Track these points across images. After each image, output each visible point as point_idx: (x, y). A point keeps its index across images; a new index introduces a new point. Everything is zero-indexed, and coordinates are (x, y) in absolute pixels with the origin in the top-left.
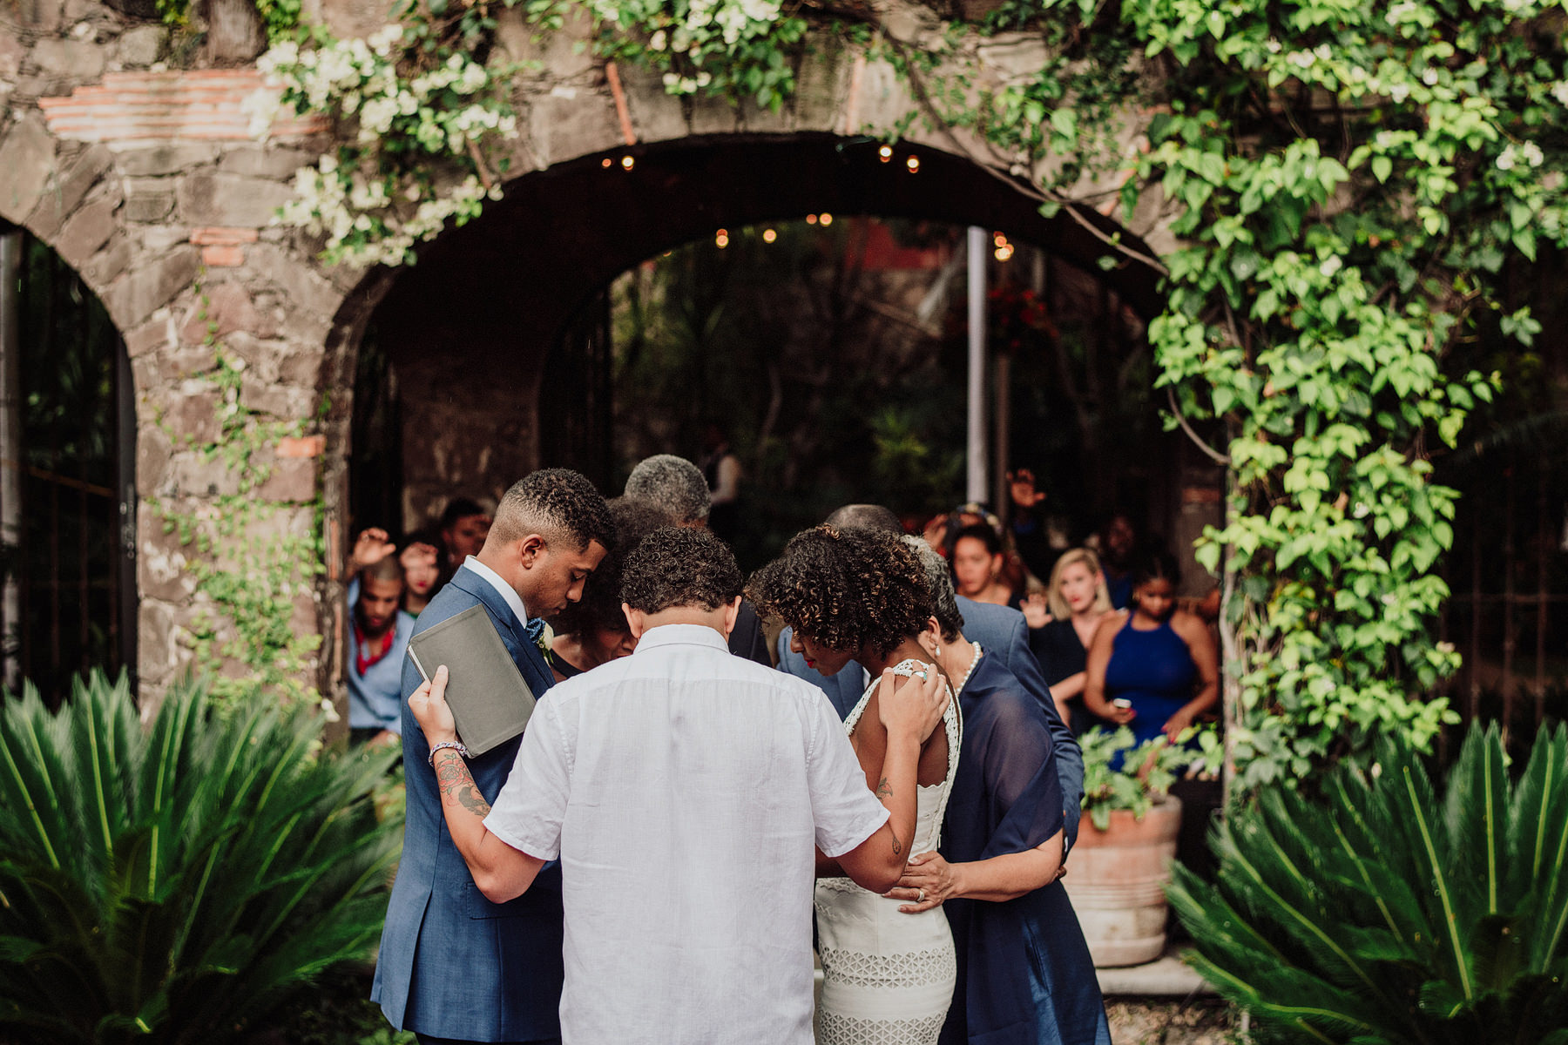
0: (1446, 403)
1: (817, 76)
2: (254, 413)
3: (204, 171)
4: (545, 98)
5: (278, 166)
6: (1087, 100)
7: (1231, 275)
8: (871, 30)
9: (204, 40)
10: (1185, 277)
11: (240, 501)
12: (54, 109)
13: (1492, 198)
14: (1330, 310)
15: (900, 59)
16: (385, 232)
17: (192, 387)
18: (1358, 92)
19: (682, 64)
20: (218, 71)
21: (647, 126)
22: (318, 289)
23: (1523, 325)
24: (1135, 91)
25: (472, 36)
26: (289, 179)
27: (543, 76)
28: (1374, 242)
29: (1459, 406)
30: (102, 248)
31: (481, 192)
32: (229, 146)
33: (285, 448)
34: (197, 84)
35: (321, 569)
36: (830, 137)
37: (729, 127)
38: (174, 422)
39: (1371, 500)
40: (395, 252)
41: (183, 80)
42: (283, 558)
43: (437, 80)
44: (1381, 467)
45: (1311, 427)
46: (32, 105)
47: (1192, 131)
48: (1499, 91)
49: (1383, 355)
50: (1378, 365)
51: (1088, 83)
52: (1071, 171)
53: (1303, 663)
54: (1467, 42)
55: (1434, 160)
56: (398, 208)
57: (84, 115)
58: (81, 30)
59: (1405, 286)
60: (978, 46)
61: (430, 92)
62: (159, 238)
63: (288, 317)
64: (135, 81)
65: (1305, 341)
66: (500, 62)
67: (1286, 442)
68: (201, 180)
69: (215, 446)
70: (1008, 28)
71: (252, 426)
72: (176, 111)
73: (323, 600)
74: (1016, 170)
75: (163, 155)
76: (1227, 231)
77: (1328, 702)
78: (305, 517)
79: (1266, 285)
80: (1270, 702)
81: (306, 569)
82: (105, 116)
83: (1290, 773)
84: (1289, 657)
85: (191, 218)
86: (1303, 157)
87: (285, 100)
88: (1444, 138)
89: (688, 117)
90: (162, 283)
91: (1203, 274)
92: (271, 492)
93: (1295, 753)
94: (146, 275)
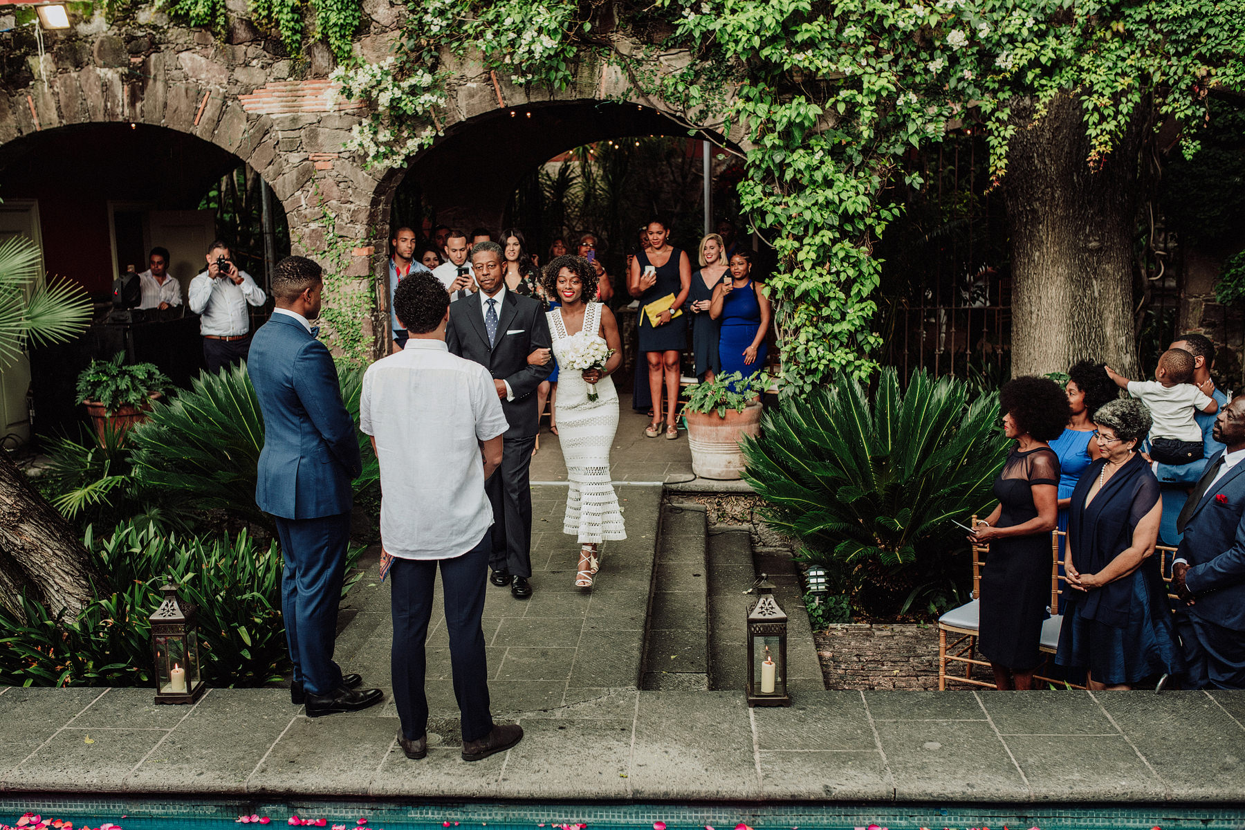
0: (878, 218)
1: (586, 73)
2: (341, 237)
3: (313, 127)
4: (463, 87)
5: (345, 123)
6: (710, 80)
7: (773, 161)
8: (610, 50)
9: (310, 65)
10: (754, 161)
11: (336, 277)
12: (245, 99)
13: (901, 120)
14: (818, 176)
15: (623, 63)
16: (393, 153)
17: (313, 226)
18: (825, 71)
19: (518, 70)
20: (316, 81)
21: (510, 99)
22: (366, 180)
23: (915, 180)
24: (733, 74)
25: (429, 61)
26: (350, 130)
27: (462, 77)
28: (844, 143)
29: (885, 219)
30: (270, 164)
31: (434, 133)
32: (323, 115)
33: (356, 252)
34: (308, 86)
35: (374, 306)
36: (593, 101)
37: (547, 99)
38: (306, 241)
39: (838, 265)
40: (397, 162)
41: (302, 85)
42: (356, 302)
43: (413, 81)
44: (842, 249)
45: (811, 232)
46: (235, 99)
47: (754, 92)
48: (899, 68)
49: (844, 196)
50: (841, 201)
51: (711, 72)
52: (703, 114)
53: (808, 341)
54: (884, 44)
55: (866, 103)
56: (398, 141)
57: (259, 102)
58: (254, 63)
59: (856, 163)
60: (658, 56)
61: (410, 87)
62: (295, 158)
63: (354, 193)
64: (280, 86)
65: (808, 191)
66: (441, 72)
67: (799, 239)
68: (312, 131)
69: (325, 252)
70: (673, 47)
71: (341, 243)
72: (299, 99)
73: (376, 320)
74: (678, 114)
75: (294, 120)
76: (769, 140)
77: (820, 359)
78: (365, 283)
79: (789, 165)
80: (792, 359)
81: (367, 306)
82: (268, 103)
83: (802, 392)
84: (802, 338)
85: (308, 149)
86: (800, 103)
87: (342, 93)
88: (872, 92)
89: (528, 95)
90: (298, 179)
91: (762, 161)
92: (351, 272)
93: (805, 382)
94: (291, 176)
